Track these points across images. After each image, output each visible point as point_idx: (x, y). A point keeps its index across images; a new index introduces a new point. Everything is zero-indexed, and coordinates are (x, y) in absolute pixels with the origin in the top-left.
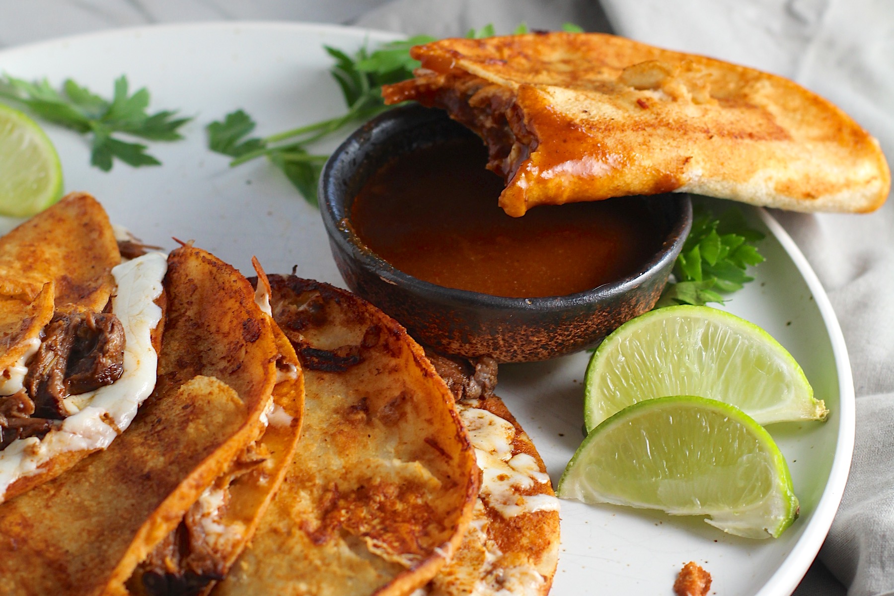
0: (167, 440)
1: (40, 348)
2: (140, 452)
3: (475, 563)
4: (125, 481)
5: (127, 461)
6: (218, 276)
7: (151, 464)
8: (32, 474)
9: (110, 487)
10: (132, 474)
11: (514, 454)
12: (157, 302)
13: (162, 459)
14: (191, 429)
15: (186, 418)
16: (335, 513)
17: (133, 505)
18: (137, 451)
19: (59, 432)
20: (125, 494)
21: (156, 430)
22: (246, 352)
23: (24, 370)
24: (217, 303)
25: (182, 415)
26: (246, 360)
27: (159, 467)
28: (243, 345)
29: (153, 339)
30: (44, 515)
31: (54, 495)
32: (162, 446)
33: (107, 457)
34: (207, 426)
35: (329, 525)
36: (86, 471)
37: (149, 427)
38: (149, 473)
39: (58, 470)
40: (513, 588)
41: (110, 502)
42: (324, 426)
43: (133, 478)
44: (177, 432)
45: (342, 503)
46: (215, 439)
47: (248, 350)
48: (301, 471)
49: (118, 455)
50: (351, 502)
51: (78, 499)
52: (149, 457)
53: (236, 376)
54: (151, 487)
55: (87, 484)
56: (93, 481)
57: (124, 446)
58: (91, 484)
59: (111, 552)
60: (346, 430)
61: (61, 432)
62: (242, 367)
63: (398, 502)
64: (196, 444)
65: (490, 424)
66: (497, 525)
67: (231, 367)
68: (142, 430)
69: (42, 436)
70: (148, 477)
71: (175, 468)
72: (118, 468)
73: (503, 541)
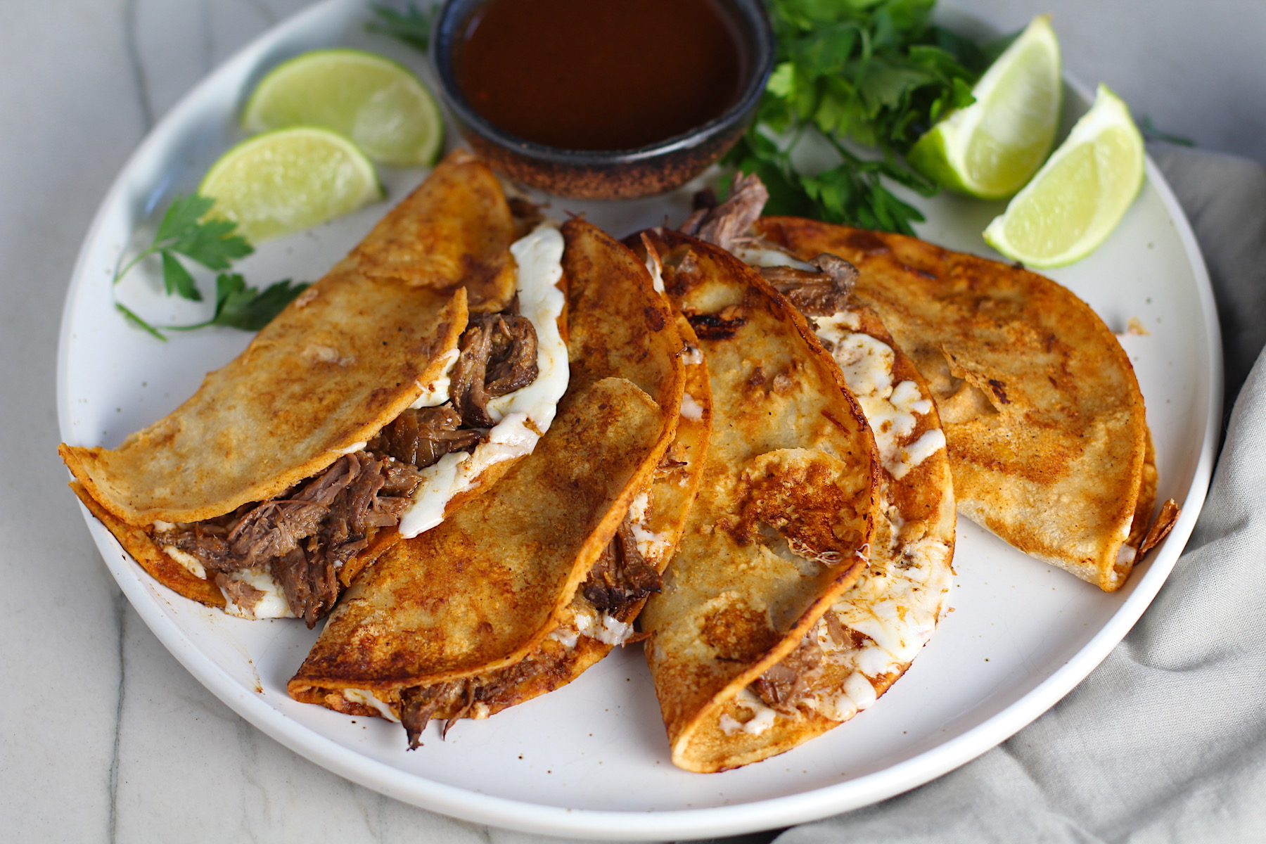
0: (589, 443)
1: (459, 358)
2: (565, 457)
3: (883, 539)
4: (554, 488)
5: (553, 468)
6: (612, 256)
7: (576, 471)
8: (466, 490)
9: (540, 496)
10: (561, 481)
11: (895, 385)
12: (559, 286)
13: (587, 465)
14: (611, 432)
15: (604, 420)
16: (751, 505)
17: (565, 515)
18: (562, 455)
19: (487, 445)
20: (556, 503)
21: (577, 431)
22: (651, 340)
23: (447, 382)
24: (614, 283)
25: (600, 416)
26: (651, 349)
27: (585, 475)
28: (646, 332)
29: (560, 328)
30: (483, 529)
31: (489, 506)
32: (585, 450)
33: (534, 463)
34: (626, 429)
35: (748, 520)
36: (515, 478)
37: (569, 427)
38: (576, 481)
39: (491, 481)
40: (920, 564)
41: (542, 511)
42: (727, 408)
43: (562, 485)
44: (598, 435)
45: (755, 493)
46: (635, 442)
47: (653, 338)
48: (714, 462)
49: (543, 460)
50: (764, 492)
51: (511, 510)
52: (575, 462)
53: (643, 365)
54: (580, 494)
55: (518, 492)
56: (523, 488)
57: (548, 449)
58: (521, 491)
59: (550, 568)
60: (747, 411)
61: (489, 444)
62: (648, 356)
63: (807, 485)
64: (617, 448)
65: (870, 353)
66: (893, 486)
67: (637, 355)
68: (563, 430)
69: (471, 450)
70: (576, 484)
71: (600, 475)
72: (545, 474)
73: (902, 505)
